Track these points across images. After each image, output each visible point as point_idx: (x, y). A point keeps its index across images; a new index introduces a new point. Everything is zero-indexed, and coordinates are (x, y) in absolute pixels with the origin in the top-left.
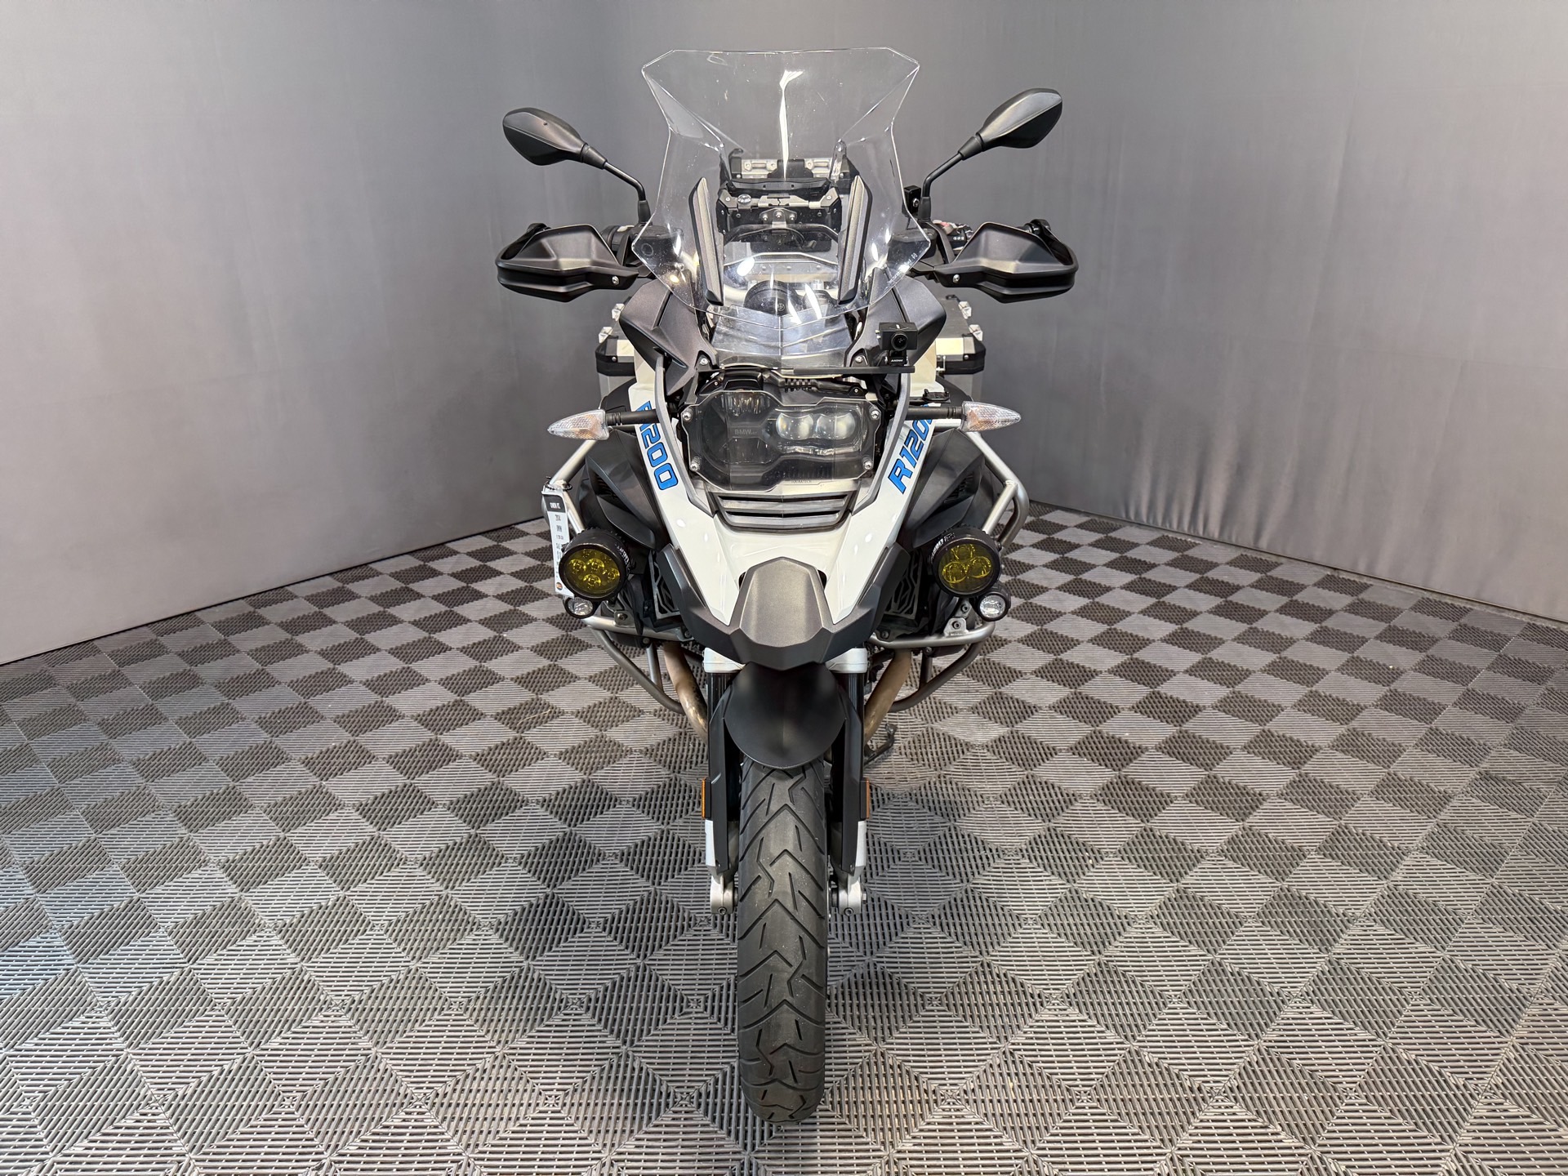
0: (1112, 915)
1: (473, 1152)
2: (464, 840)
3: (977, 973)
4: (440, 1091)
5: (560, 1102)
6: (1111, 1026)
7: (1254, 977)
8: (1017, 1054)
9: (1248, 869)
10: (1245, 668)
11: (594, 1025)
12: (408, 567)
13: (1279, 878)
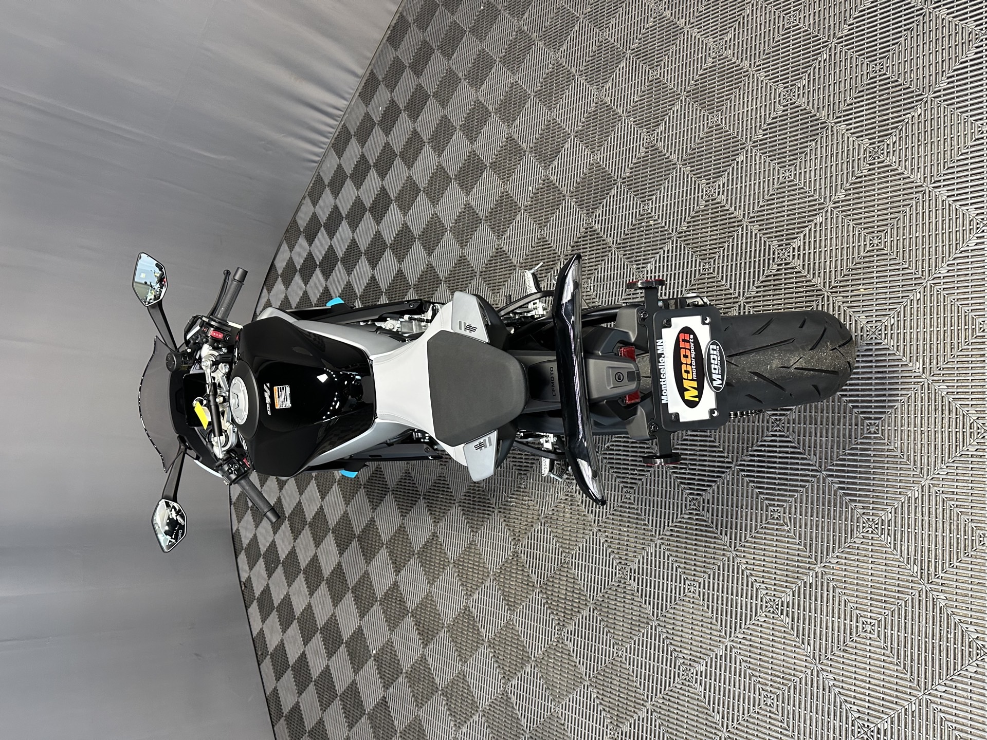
0: (703, 211)
1: (920, 691)
2: (595, 691)
3: (754, 307)
4: (857, 715)
5: (869, 621)
6: (811, 218)
7: (769, 121)
8: (833, 284)
9: (667, 118)
10: (473, 103)
11: (793, 592)
12: (287, 731)
13: (676, 97)
